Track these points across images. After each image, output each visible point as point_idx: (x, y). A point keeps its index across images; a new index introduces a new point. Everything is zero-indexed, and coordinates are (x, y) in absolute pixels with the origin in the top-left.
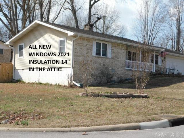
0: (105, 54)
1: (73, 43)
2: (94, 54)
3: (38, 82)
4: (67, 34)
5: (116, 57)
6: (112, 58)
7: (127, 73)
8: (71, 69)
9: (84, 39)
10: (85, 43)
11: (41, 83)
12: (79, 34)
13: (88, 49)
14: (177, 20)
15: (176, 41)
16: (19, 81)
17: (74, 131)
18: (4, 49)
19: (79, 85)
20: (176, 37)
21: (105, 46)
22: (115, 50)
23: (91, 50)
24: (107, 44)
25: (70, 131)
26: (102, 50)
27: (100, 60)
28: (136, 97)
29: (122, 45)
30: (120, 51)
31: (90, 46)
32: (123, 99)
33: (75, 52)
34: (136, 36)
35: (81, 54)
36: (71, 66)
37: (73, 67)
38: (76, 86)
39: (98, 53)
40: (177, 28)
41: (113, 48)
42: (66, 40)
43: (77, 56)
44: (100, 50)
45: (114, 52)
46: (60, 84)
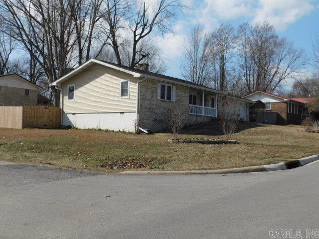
0: (169, 98)
1: (139, 85)
2: (159, 98)
3: (96, 128)
4: (133, 75)
5: (180, 100)
6: (176, 102)
7: (190, 118)
8: (136, 113)
9: (149, 81)
10: (151, 85)
11: (100, 130)
12: (146, 76)
13: (153, 92)
14: (221, 59)
15: (219, 82)
16: (69, 127)
17: (211, 173)
18: (30, 90)
19: (146, 132)
20: (219, 78)
21: (169, 89)
22: (179, 93)
23: (156, 93)
24: (170, 87)
25: (207, 173)
26: (166, 93)
27: (164, 104)
28: (228, 143)
29: (186, 87)
30: (183, 94)
31: (154, 89)
32: (216, 145)
33: (141, 95)
34: (185, 76)
35: (146, 97)
36: (137, 111)
37: (138, 112)
38: (144, 132)
39: (163, 97)
40: (220, 67)
41: (177, 91)
42: (129, 82)
43: (143, 100)
44: (164, 93)
45: (178, 96)
46: (125, 131)
